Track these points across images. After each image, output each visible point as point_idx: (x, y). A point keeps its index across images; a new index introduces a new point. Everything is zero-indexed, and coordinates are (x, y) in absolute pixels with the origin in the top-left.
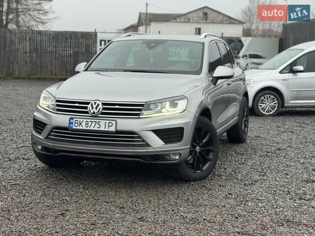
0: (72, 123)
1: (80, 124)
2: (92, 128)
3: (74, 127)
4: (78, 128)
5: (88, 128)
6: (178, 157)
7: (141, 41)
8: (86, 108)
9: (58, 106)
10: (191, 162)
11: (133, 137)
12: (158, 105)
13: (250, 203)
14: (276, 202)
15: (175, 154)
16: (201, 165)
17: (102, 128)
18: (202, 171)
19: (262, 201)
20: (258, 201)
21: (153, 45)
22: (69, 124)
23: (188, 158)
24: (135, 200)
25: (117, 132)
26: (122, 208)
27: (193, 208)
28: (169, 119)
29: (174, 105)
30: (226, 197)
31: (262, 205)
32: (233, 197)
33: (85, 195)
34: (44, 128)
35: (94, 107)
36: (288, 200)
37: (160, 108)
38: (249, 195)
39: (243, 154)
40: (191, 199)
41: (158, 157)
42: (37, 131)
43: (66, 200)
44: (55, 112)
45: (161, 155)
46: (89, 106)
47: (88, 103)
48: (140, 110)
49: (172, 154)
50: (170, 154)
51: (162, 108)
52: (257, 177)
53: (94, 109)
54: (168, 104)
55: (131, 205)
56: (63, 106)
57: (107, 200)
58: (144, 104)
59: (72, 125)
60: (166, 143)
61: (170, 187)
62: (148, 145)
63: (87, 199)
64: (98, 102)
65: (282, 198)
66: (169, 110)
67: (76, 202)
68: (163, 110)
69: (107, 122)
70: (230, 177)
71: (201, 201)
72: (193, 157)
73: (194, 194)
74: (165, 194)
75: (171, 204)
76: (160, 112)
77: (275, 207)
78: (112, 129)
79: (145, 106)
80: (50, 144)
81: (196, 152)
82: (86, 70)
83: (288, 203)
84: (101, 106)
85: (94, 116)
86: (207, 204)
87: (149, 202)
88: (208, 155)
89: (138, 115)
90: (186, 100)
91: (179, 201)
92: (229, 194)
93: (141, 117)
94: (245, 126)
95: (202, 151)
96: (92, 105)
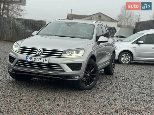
0: (28, 58)
1: (32, 59)
2: (37, 61)
3: (28, 60)
4: (30, 61)
5: (35, 61)
6: (78, 78)
7: (65, 23)
8: (35, 51)
9: (21, 50)
10: (85, 81)
11: (57, 67)
12: (70, 52)
13: (111, 101)
14: (124, 101)
15: (77, 76)
16: (89, 83)
17: (42, 62)
18: (90, 85)
19: (117, 100)
20: (115, 100)
21: (70, 24)
22: (26, 59)
23: (83, 78)
24: (56, 97)
25: (49, 64)
26: (49, 100)
27: (84, 101)
28: (75, 59)
29: (77, 52)
30: (100, 98)
31: (117, 102)
32: (103, 98)
33: (32, 93)
34: (14, 60)
35: (39, 51)
36: (130, 101)
37: (71, 53)
38: (111, 98)
39: (111, 80)
40: (83, 98)
41: (68, 77)
42: (10, 62)
43: (22, 95)
44: (20, 53)
45: (70, 76)
46: (37, 51)
47: (36, 49)
48: (61, 54)
49: (76, 76)
50: (74, 76)
51: (72, 54)
52: (116, 90)
53: (39, 52)
54: (75, 52)
55: (54, 99)
56: (24, 50)
57: (42, 96)
58: (63, 51)
59: (27, 59)
60: (73, 70)
61: (74, 92)
62: (64, 71)
63: (32, 95)
64: (41, 49)
65: (127, 100)
66: (75, 54)
67: (27, 96)
68: (72, 55)
69: (45, 58)
70: (103, 89)
71: (88, 99)
72: (86, 78)
73: (85, 96)
74: (71, 95)
75: (73, 99)
76: (71, 55)
77: (123, 103)
78: (47, 62)
79: (63, 52)
80: (16, 68)
81: (87, 76)
82: (37, 35)
83: (129, 102)
84: (42, 51)
85: (39, 55)
86: (90, 100)
87: (63, 98)
88: (93, 78)
89: (60, 56)
90: (84, 50)
91: (77, 98)
92: (102, 96)
93: (61, 57)
94: (113, 67)
95: (90, 76)
96: (38, 50)
